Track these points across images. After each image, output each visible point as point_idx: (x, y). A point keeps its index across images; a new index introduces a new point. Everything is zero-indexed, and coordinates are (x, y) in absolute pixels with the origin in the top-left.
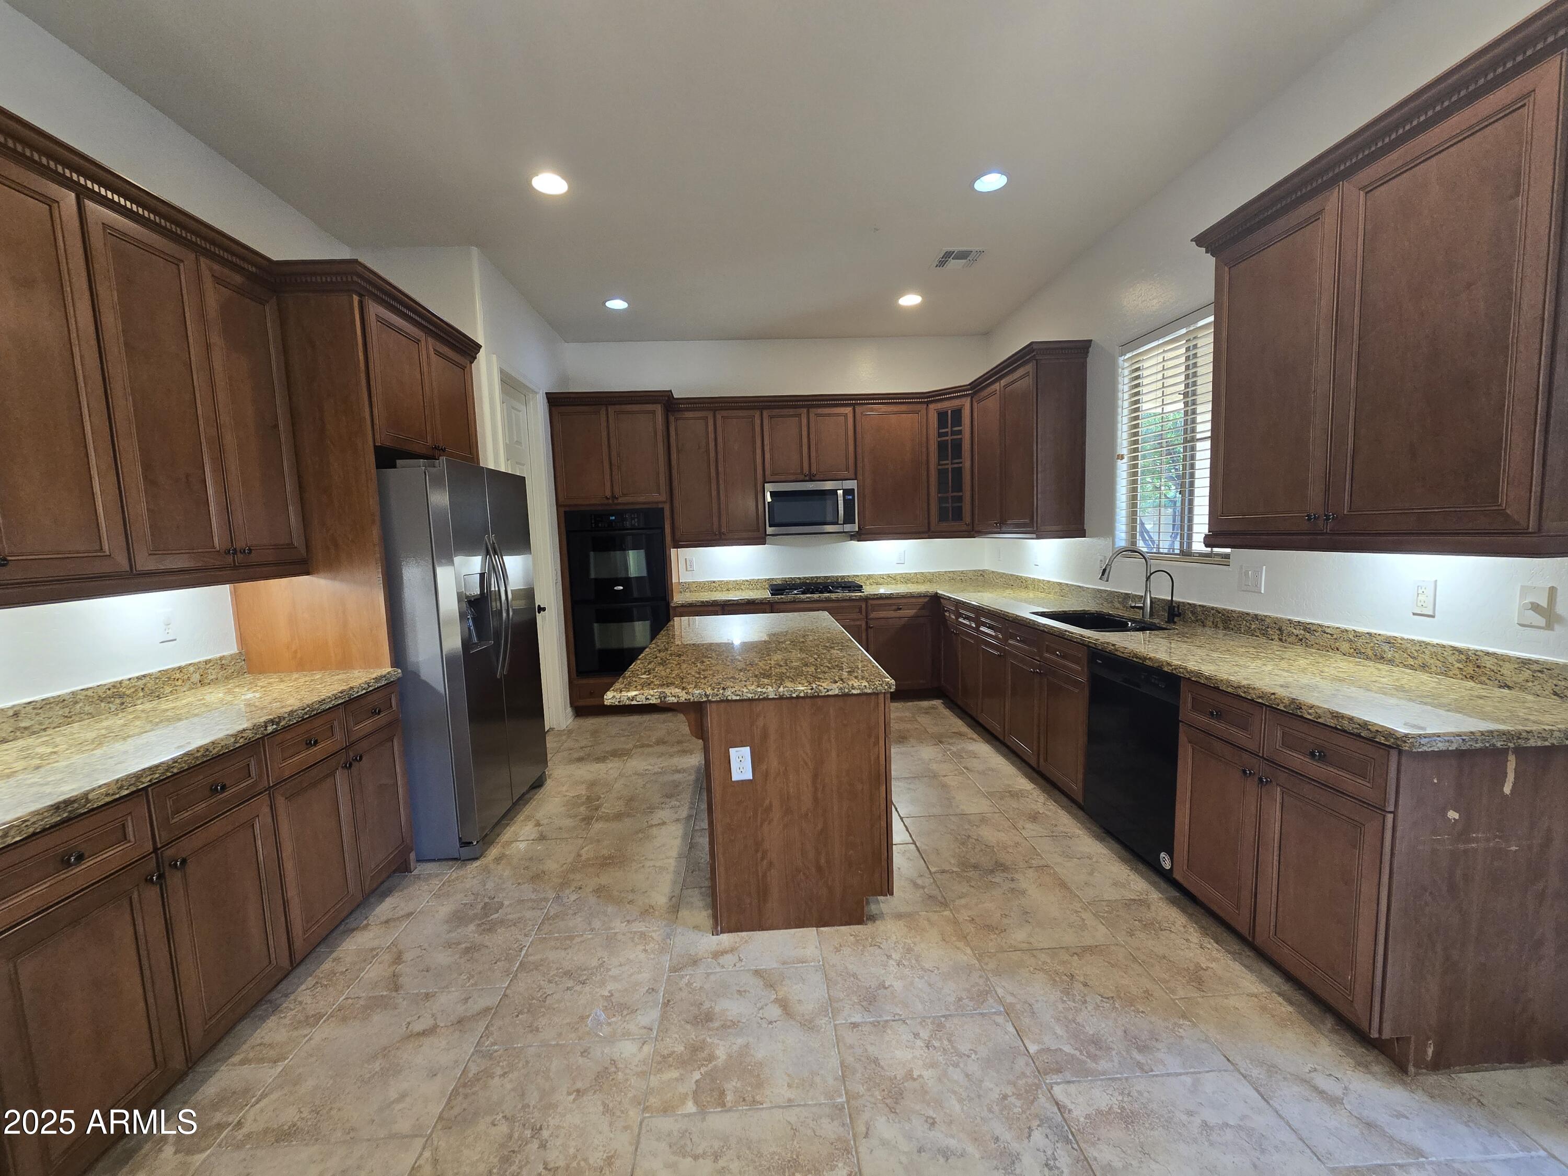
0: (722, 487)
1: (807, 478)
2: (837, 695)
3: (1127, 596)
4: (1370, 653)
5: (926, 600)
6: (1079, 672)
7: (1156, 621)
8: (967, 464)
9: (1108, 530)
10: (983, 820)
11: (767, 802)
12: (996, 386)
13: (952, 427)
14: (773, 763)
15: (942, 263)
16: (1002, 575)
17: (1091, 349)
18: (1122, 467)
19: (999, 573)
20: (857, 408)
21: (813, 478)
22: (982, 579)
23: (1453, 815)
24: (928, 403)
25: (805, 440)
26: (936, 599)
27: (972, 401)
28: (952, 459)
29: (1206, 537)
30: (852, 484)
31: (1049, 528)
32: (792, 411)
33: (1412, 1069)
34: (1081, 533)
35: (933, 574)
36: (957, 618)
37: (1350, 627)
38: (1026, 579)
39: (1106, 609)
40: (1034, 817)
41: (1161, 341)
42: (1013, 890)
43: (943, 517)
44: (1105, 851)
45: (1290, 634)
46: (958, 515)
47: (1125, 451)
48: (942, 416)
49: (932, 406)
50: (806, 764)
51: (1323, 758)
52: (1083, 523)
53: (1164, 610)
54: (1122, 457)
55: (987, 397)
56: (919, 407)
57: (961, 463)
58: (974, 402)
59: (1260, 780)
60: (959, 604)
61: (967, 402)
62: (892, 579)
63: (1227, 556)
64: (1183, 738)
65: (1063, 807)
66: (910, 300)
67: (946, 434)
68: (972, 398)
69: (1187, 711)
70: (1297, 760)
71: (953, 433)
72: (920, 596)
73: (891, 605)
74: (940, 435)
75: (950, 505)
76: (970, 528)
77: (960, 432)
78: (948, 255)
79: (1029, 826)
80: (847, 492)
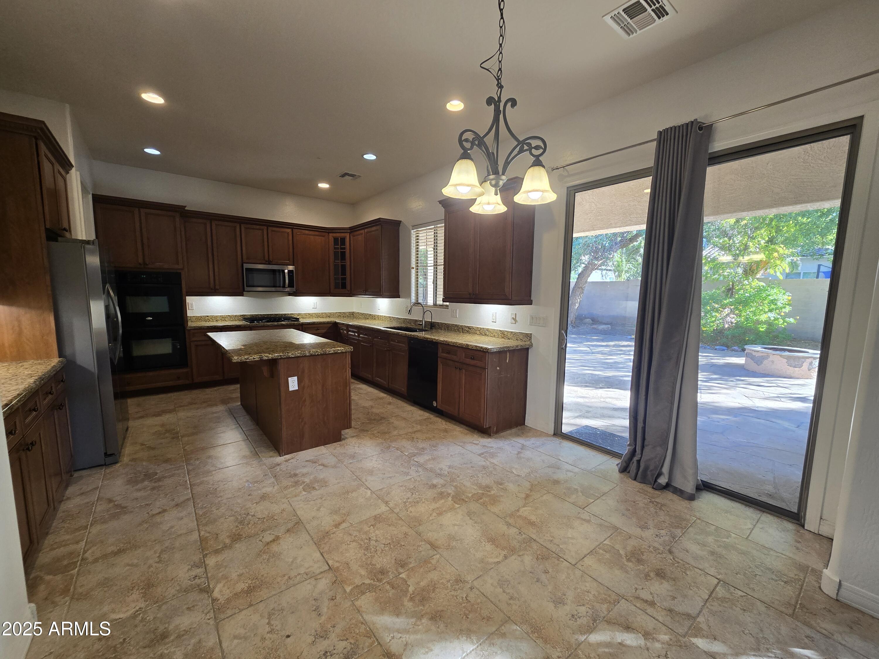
0: (216, 262)
1: (267, 263)
2: (332, 353)
3: (416, 321)
4: (483, 334)
5: (331, 325)
6: (404, 346)
7: (427, 329)
8: (348, 263)
9: (409, 296)
10: (372, 407)
11: (304, 398)
12: (363, 231)
13: (341, 245)
14: (306, 381)
15: (343, 176)
16: (363, 314)
17: (401, 224)
18: (413, 272)
19: (361, 313)
20: (294, 230)
21: (271, 263)
22: (352, 315)
23: (498, 368)
24: (329, 233)
25: (266, 243)
26: (335, 324)
27: (350, 235)
28: (341, 260)
29: (443, 299)
30: (291, 268)
31: (387, 294)
32: (258, 227)
33: (492, 434)
34: (398, 296)
35: (330, 313)
36: (347, 333)
37: (479, 327)
38: (375, 316)
39: (409, 326)
40: (390, 403)
41: (426, 228)
42: (389, 423)
43: (336, 287)
44: (415, 408)
45: (465, 330)
46: (344, 286)
47: (414, 266)
48: (336, 240)
49: (331, 234)
50: (319, 381)
51: (473, 359)
52: (399, 292)
53: (429, 325)
54: (413, 268)
55: (359, 235)
56: (324, 234)
57: (345, 262)
58: (351, 236)
59: (460, 369)
60: (348, 326)
61: (348, 235)
62: (310, 315)
63: (447, 306)
64: (439, 362)
65: (399, 400)
66: (324, 186)
67: (338, 248)
68: (350, 234)
69: (441, 354)
70: (469, 361)
71: (341, 249)
72: (328, 323)
73: (315, 327)
74: (335, 248)
75: (340, 281)
76: (350, 292)
77: (344, 249)
78: (346, 174)
79: (388, 406)
80: (290, 272)
